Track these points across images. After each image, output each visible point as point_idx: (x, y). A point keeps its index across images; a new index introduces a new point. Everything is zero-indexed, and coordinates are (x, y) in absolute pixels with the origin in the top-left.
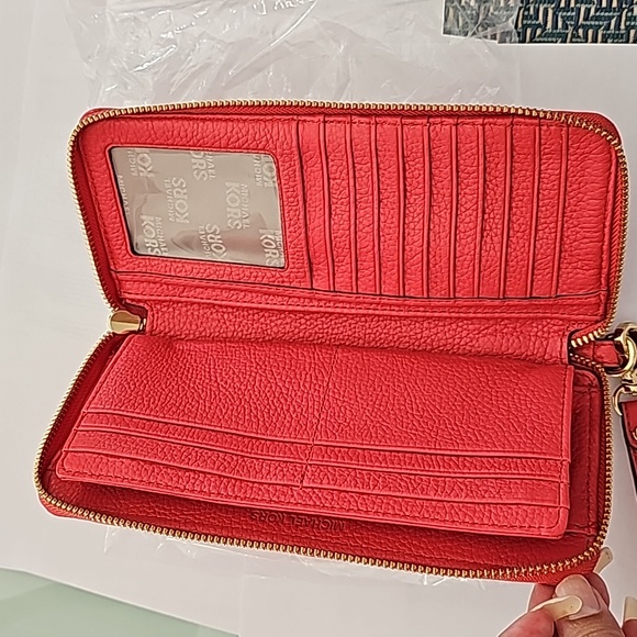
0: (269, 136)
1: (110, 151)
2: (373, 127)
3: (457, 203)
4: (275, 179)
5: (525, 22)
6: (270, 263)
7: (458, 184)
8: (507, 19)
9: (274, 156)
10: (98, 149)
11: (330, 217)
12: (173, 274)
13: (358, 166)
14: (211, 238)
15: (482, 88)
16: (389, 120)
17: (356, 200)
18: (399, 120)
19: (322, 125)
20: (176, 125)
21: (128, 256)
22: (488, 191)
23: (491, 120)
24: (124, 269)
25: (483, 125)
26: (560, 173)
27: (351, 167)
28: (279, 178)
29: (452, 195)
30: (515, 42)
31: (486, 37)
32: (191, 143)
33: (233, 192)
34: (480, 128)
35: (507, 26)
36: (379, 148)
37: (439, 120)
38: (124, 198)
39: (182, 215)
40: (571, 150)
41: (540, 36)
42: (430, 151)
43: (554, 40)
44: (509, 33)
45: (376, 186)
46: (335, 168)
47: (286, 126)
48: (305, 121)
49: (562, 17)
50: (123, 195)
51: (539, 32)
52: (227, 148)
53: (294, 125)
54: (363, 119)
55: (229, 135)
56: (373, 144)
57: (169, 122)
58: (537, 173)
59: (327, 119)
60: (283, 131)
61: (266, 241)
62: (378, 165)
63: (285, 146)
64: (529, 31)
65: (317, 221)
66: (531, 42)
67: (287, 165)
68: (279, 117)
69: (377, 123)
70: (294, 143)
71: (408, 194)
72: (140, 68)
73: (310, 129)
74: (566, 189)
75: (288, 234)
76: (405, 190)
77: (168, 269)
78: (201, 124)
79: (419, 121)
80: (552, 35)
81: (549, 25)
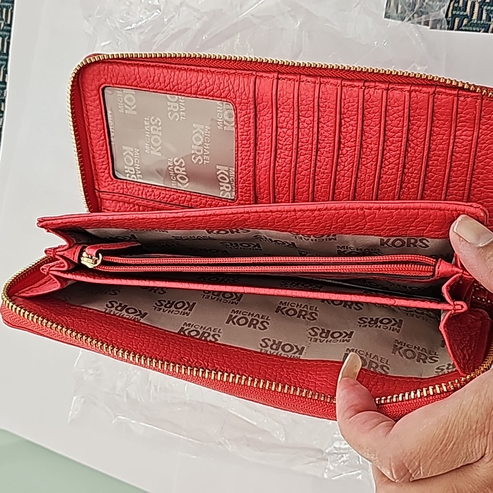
0: (231, 87)
1: (103, 90)
2: (317, 86)
3: (382, 157)
4: (233, 124)
5: (454, 12)
6: (223, 195)
7: (384, 141)
8: (440, 9)
9: (234, 104)
10: (94, 87)
11: (275, 160)
12: (144, 196)
13: (303, 119)
14: (177, 170)
15: (412, 65)
16: (332, 81)
17: (298, 147)
18: (339, 81)
19: (275, 81)
20: (157, 71)
21: (109, 179)
22: (409, 149)
23: (417, 88)
24: (105, 189)
25: (410, 92)
26: (472, 140)
27: (296, 118)
28: (237, 123)
29: (378, 150)
30: (444, 29)
31: (420, 23)
32: (168, 88)
33: (198, 132)
34: (407, 94)
35: (439, 14)
36: (321, 104)
37: (373, 84)
38: (111, 130)
39: (156, 148)
40: (483, 120)
41: (466, 25)
42: (363, 110)
43: (478, 29)
44: (440, 21)
45: (315, 136)
46: (283, 118)
47: (246, 79)
48: (261, 76)
49: (487, 10)
50: (111, 127)
51: (465, 22)
52: (196, 94)
53: (253, 79)
54: (309, 79)
55: (199, 83)
56: (316, 100)
57: (152, 69)
58: (452, 137)
59: (280, 76)
60: (242, 84)
61: (222, 175)
62: (319, 118)
63: (243, 96)
64: (457, 20)
65: (264, 162)
66: (458, 29)
67: (244, 112)
68: (240, 72)
69: (321, 84)
70: (251, 95)
71: (342, 146)
72: (129, 28)
73: (266, 84)
74: (476, 154)
75: (239, 171)
76: (340, 142)
77: (140, 192)
78: (177, 72)
79: (356, 84)
80: (477, 25)
81: (475, 17)
